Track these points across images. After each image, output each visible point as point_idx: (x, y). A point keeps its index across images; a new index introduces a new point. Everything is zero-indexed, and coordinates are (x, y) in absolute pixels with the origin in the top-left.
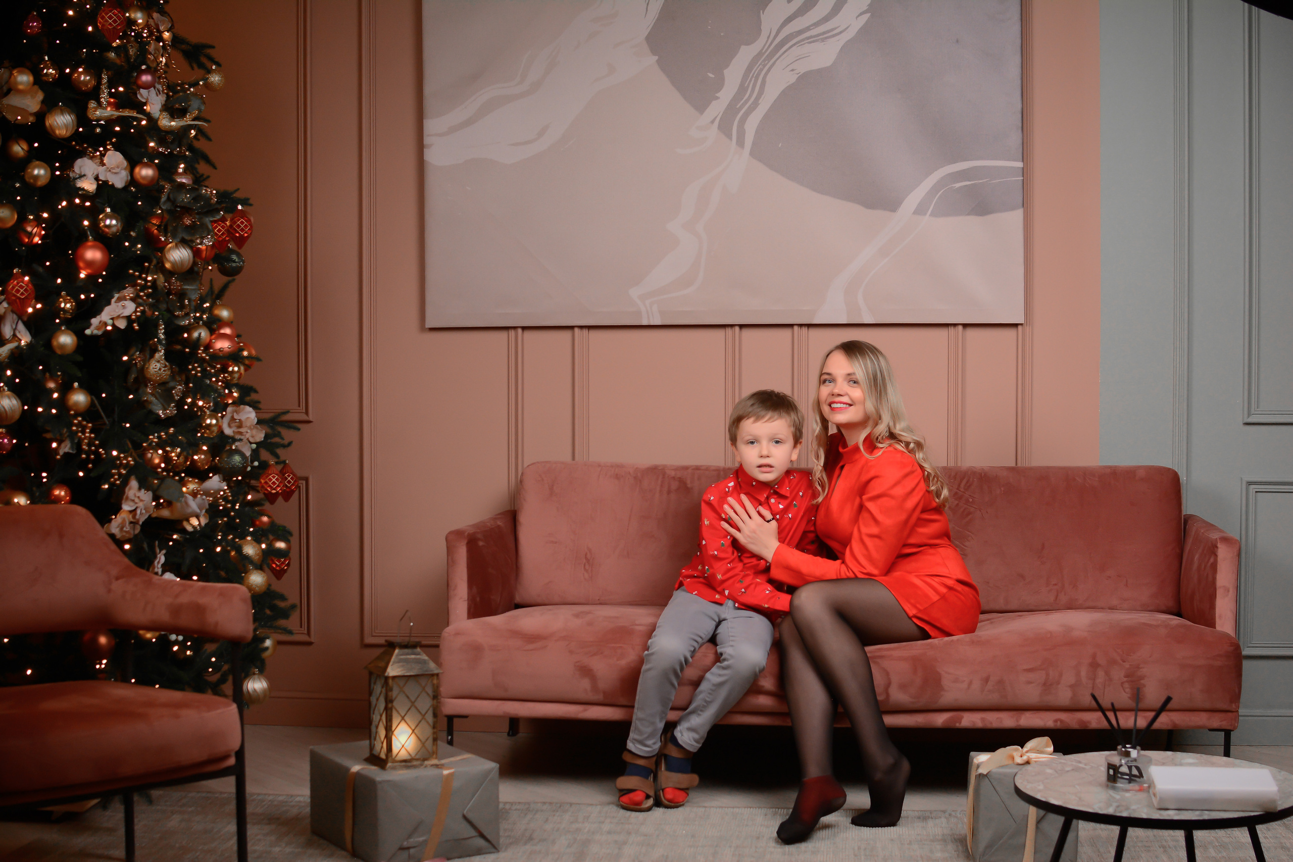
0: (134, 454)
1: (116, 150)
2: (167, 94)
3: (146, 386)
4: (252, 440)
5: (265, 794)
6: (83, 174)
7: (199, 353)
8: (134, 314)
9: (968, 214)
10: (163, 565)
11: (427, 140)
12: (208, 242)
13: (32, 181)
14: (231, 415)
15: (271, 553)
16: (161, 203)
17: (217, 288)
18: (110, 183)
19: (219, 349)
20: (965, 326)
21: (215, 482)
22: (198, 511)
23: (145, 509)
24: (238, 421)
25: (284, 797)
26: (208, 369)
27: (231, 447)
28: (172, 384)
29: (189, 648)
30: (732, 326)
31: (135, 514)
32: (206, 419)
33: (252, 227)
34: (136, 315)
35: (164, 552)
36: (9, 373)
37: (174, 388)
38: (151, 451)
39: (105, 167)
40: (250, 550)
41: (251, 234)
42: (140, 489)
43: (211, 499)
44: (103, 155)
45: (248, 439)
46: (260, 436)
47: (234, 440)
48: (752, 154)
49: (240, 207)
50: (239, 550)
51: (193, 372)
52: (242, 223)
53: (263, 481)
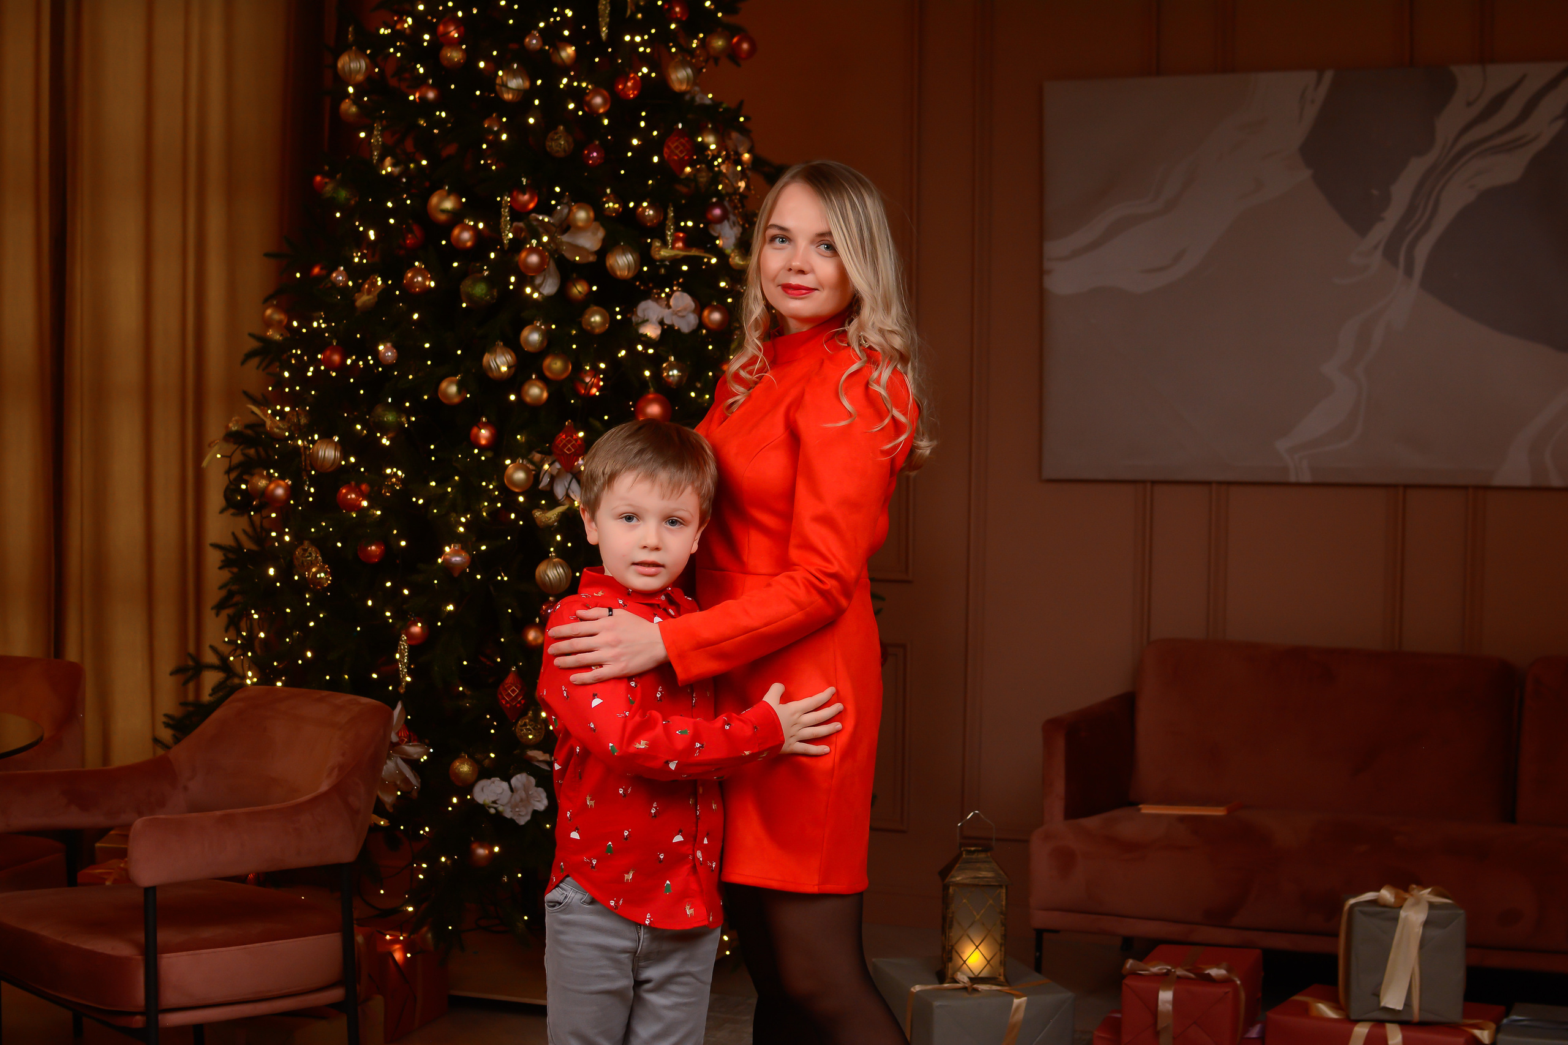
1: (684, 290)
2: (743, 226)
6: (646, 319)
11: (1047, 265)
13: (589, 328)
18: (676, 328)
30: (1395, 486)
36: (559, 538)
39: (670, 310)
44: (669, 296)
48: (1422, 284)
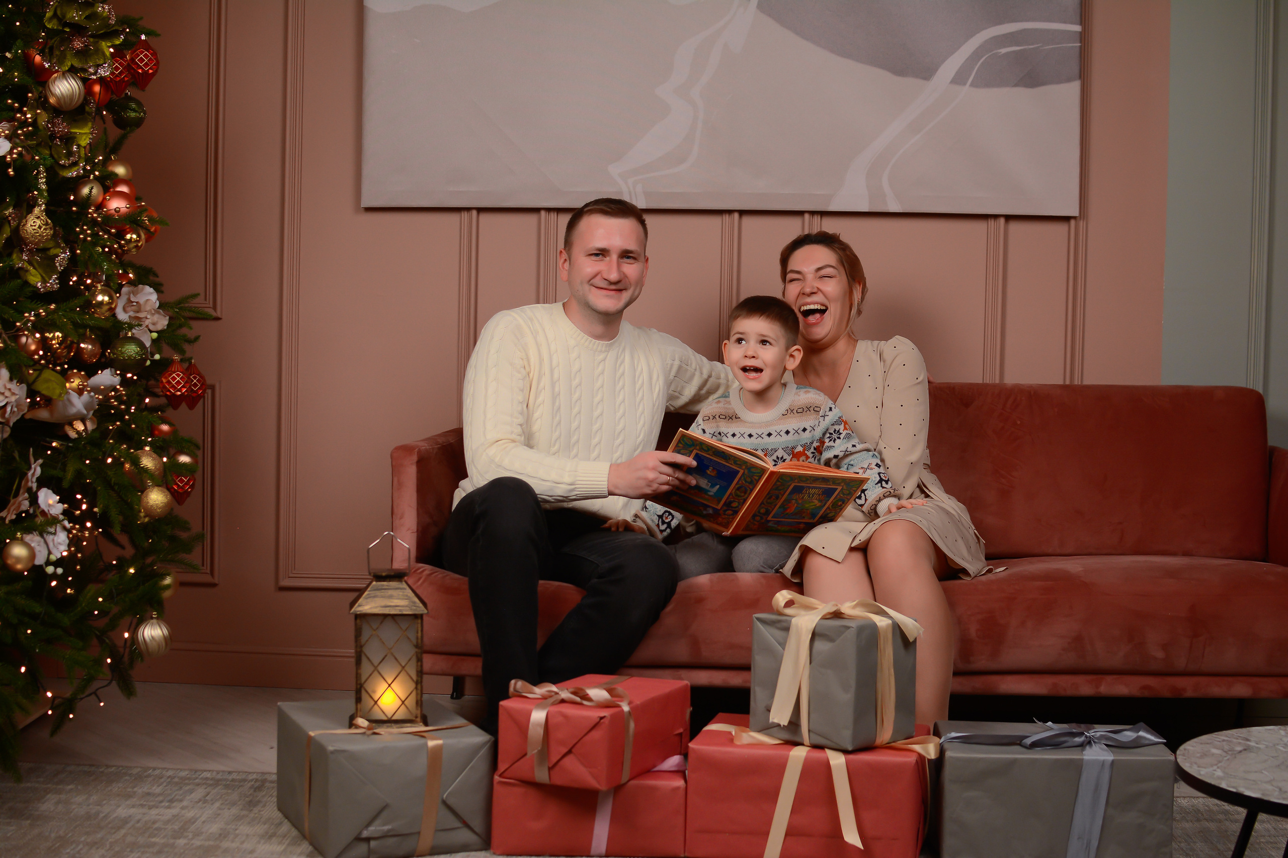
0: (4, 335)
3: (22, 251)
4: (151, 327)
5: (165, 768)
7: (90, 213)
8: (9, 157)
9: (1016, 85)
10: (38, 480)
12: (104, 71)
14: (127, 297)
15: (174, 468)
16: (45, 19)
17: (111, 141)
19: (115, 209)
20: (1009, 218)
21: (106, 378)
22: (85, 412)
23: (16, 407)
24: (135, 304)
25: (187, 773)
26: (101, 233)
27: (127, 334)
28: (53, 252)
29: (70, 584)
30: (730, 212)
31: (5, 412)
32: (97, 296)
33: (158, 62)
34: (11, 158)
35: (40, 461)
37: (58, 256)
38: (26, 333)
40: (148, 462)
41: (156, 71)
42: (11, 379)
43: (101, 397)
45: (147, 326)
46: (163, 322)
47: (131, 327)
48: (760, 7)
49: (143, 37)
50: (136, 462)
51: (81, 236)
52: (146, 56)
53: (164, 381)
